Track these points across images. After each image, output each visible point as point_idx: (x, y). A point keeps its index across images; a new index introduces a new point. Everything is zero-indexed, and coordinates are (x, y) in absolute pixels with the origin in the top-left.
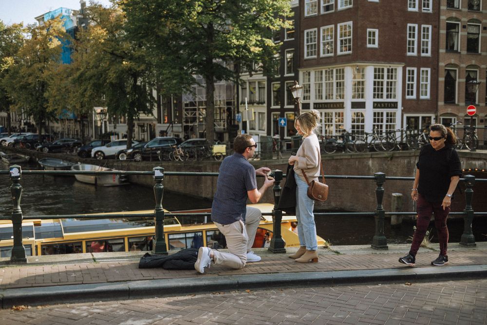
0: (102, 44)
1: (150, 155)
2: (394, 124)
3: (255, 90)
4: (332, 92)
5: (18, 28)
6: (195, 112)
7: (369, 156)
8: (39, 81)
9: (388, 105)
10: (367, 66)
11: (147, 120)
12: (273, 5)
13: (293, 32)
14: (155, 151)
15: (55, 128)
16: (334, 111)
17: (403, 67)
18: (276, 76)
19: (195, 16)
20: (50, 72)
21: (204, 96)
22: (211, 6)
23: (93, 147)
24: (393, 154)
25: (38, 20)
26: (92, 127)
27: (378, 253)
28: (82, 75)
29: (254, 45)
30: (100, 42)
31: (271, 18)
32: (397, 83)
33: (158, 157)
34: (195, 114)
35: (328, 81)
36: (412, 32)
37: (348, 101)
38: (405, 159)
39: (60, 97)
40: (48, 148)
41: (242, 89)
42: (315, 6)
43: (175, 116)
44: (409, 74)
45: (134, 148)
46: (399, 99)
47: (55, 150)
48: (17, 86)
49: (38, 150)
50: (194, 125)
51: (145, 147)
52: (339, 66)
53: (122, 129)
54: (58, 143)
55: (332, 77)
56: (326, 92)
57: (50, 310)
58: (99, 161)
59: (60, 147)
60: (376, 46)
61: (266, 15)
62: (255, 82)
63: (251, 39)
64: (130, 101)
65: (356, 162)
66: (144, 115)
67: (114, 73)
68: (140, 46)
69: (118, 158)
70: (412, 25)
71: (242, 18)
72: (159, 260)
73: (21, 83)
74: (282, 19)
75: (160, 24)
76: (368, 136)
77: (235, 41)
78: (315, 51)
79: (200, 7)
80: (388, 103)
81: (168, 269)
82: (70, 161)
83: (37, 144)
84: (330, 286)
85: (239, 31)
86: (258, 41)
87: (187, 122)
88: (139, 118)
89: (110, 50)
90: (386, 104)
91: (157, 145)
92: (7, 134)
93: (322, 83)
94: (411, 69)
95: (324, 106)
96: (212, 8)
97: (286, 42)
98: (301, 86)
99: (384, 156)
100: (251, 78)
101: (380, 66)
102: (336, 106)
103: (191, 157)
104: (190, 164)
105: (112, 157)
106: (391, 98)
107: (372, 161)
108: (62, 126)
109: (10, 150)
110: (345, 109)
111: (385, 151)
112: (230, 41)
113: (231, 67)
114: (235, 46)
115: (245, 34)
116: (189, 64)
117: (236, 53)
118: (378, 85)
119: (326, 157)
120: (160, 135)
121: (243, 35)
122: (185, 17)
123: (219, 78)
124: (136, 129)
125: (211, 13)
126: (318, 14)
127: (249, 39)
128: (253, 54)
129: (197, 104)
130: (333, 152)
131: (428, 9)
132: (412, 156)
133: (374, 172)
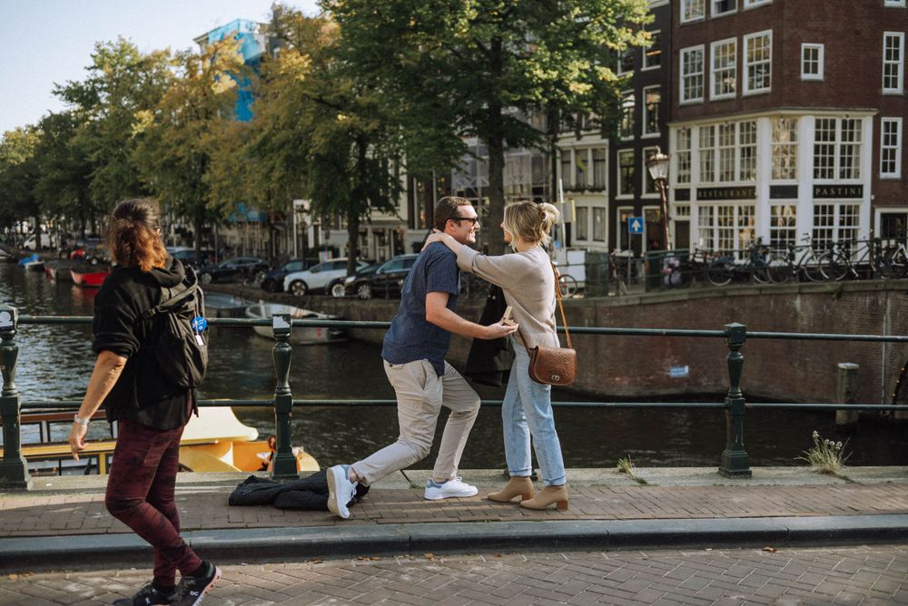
0: (302, 83)
1: (386, 288)
2: (856, 227)
3: (586, 165)
4: (733, 168)
5: (161, 58)
7: (797, 291)
8: (195, 153)
9: (843, 192)
10: (800, 115)
11: (388, 222)
12: (614, 2)
13: (658, 55)
14: (394, 281)
16: (736, 204)
17: (874, 117)
18: (625, 139)
19: (464, 27)
20: (214, 137)
21: (487, 177)
22: (497, 8)
23: (287, 272)
24: (841, 287)
25: (199, 43)
26: (292, 236)
27: (726, 485)
28: (266, 140)
29: (575, 80)
30: (297, 80)
31: (610, 27)
32: (861, 148)
35: (724, 147)
36: (893, 48)
37: (763, 183)
38: (866, 296)
39: (231, 181)
40: (212, 274)
41: (563, 163)
42: (701, 2)
44: (887, 130)
45: (359, 275)
46: (865, 179)
47: (223, 278)
48: (158, 163)
51: (378, 272)
52: (746, 116)
53: (340, 238)
54: (229, 266)
55: (733, 139)
56: (722, 168)
57: (30, 582)
58: (298, 297)
59: (231, 273)
60: (820, 76)
61: (600, 22)
62: (587, 150)
63: (570, 67)
64: (354, 187)
65: (769, 302)
66: (379, 214)
67: (322, 136)
68: (371, 87)
69: (331, 293)
70: (893, 34)
71: (554, 28)
72: (269, 490)
73: (165, 158)
74: (632, 29)
75: (404, 43)
77: (539, 73)
78: (700, 89)
79: (474, 10)
80: (843, 187)
81: (284, 508)
82: (247, 298)
84: (603, 550)
85: (549, 54)
86: (586, 71)
88: (369, 220)
89: (316, 95)
90: (840, 190)
91: (399, 270)
93: (713, 151)
94: (891, 120)
95: (718, 194)
96: (497, 11)
97: (646, 73)
99: (825, 290)
100: (579, 143)
101: (827, 114)
102: (741, 193)
105: (320, 291)
106: (849, 177)
107: (802, 300)
108: (239, 235)
110: (757, 200)
111: (827, 280)
112: (530, 72)
113: (542, 122)
114: (539, 81)
115: (559, 58)
116: (458, 116)
117: (543, 94)
118: (824, 153)
119: (711, 292)
120: (412, 249)
121: (556, 60)
122: (447, 29)
123: (514, 144)
124: (370, 239)
125: (495, 20)
126: (706, 18)
127: (567, 69)
128: (575, 97)
129: (480, 192)
130: (726, 283)
132: (880, 291)
133: (805, 322)
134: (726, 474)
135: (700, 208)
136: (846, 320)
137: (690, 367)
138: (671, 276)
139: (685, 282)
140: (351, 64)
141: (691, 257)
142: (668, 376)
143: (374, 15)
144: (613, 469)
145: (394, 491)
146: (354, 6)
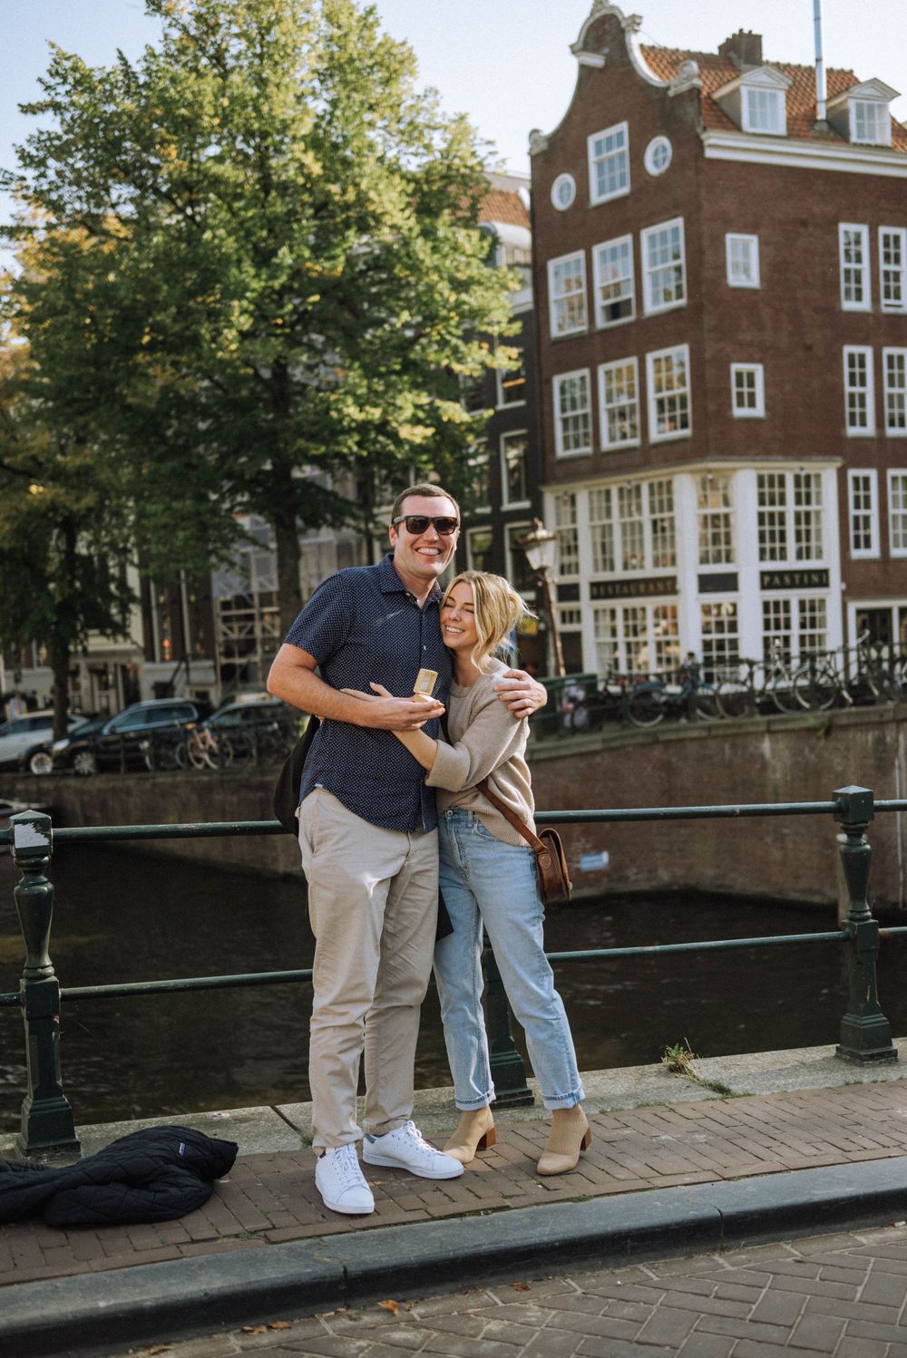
1: (121, 756)
2: (823, 631)
4: (642, 549)
6: (249, 624)
7: (763, 728)
9: (802, 579)
10: (735, 470)
11: (113, 653)
12: (459, 304)
13: (521, 383)
14: (133, 744)
16: (650, 603)
17: (839, 469)
18: (479, 511)
19: (232, 342)
21: (274, 576)
22: (280, 312)
24: (831, 719)
29: (409, 421)
31: (454, 341)
32: (823, 516)
33: (143, 759)
34: (251, 631)
35: (627, 519)
36: (857, 370)
37: (688, 571)
38: (867, 730)
42: (580, 307)
43: (195, 639)
44: (857, 488)
45: (73, 737)
46: (831, 561)
50: (249, 663)
51: (106, 731)
52: (656, 472)
53: (40, 681)
55: (639, 509)
56: (625, 551)
60: (759, 411)
61: (439, 333)
63: (399, 402)
64: (58, 599)
65: (724, 748)
66: (102, 640)
67: (6, 519)
68: (81, 442)
69: (28, 769)
70: (857, 350)
71: (371, 343)
74: (488, 343)
75: (132, 371)
76: (755, 668)
77: (352, 411)
78: (586, 435)
79: (246, 316)
80: (802, 573)
81: (66, 1226)
85: (365, 382)
86: (422, 408)
87: (228, 653)
88: (85, 650)
90: (797, 577)
91: (141, 726)
93: (610, 526)
94: (861, 473)
95: (621, 590)
96: (281, 317)
97: (503, 410)
98: (551, 535)
99: (806, 725)
101: (773, 467)
102: (656, 586)
103: (241, 755)
104: (238, 777)
105: (11, 766)
106: (808, 557)
107: (771, 742)
110: (680, 597)
111: (809, 710)
112: (339, 411)
113: (349, 490)
114: (353, 425)
115: (381, 388)
116: (224, 482)
117: (359, 444)
118: (772, 523)
119: (634, 736)
120: (152, 693)
121: (376, 392)
122: (205, 345)
123: (314, 522)
124: (84, 680)
125: (279, 331)
126: (590, 329)
127: (394, 405)
128: (407, 447)
129: (256, 600)
130: (657, 721)
131: (897, 302)
132: (888, 722)
133: (778, 776)
134: (853, 1058)
135: (596, 612)
136: (839, 768)
137: (611, 855)
138: (573, 716)
139: (595, 723)
140: (50, 404)
141: (601, 687)
142: (578, 870)
143: (86, 326)
144: (655, 1067)
145: (274, 1155)
146: (54, 312)
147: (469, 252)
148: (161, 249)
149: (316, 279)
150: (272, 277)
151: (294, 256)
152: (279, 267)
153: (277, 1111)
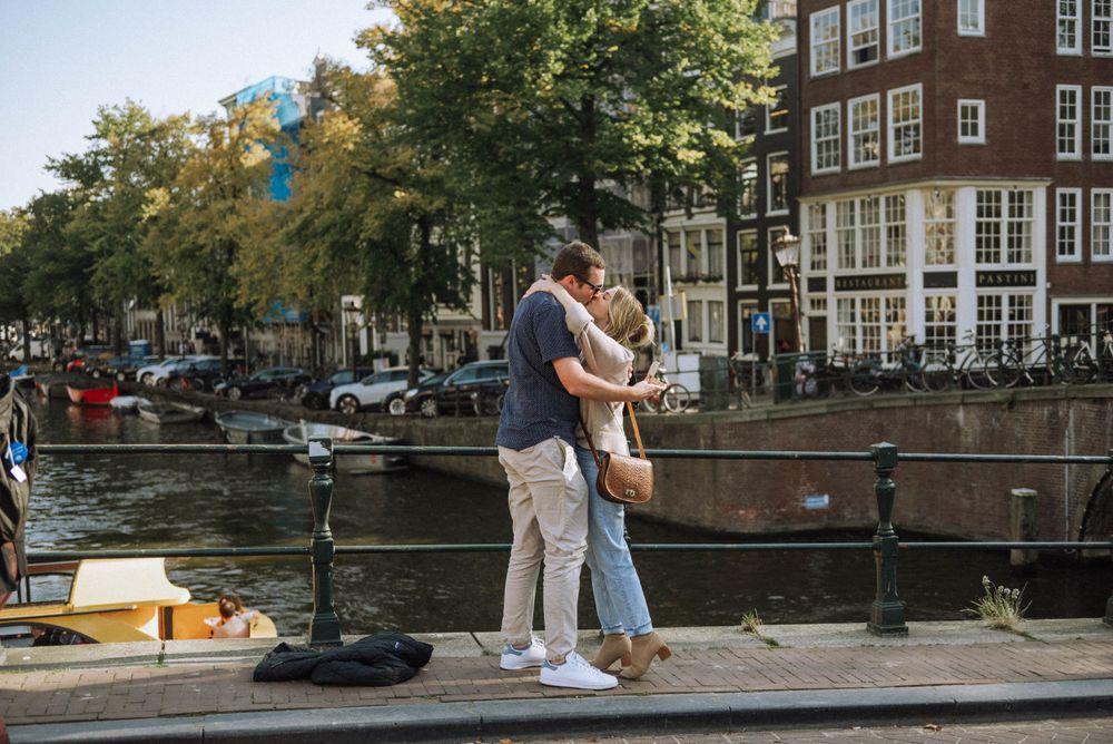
0: (350, 153)
1: (456, 403)
2: (1028, 322)
3: (700, 250)
4: (878, 251)
5: (179, 125)
7: (958, 401)
8: (221, 240)
9: (1012, 279)
10: (958, 187)
11: (458, 322)
12: (730, 52)
13: (784, 115)
14: (465, 394)
15: (262, 344)
16: (882, 295)
17: (1047, 188)
18: (746, 217)
19: (548, 83)
20: (243, 220)
22: (587, 60)
23: (334, 385)
24: (1013, 395)
25: (225, 105)
26: (340, 340)
27: (877, 645)
28: (306, 224)
29: (685, 146)
30: (345, 150)
31: (725, 82)
32: (1033, 226)
33: (473, 406)
35: (867, 226)
36: (1068, 105)
37: (915, 270)
38: (1043, 406)
39: (264, 274)
40: (240, 388)
41: (671, 247)
42: (835, 51)
44: (1064, 204)
45: (422, 388)
46: (1038, 263)
47: (255, 393)
48: (175, 252)
49: (218, 394)
51: (446, 383)
52: (893, 188)
53: (399, 342)
54: (262, 378)
55: (877, 216)
56: (864, 251)
58: (348, 416)
59: (265, 386)
60: (981, 138)
61: (713, 76)
62: (699, 231)
63: (677, 131)
65: (926, 416)
66: (448, 311)
67: (376, 217)
68: (435, 157)
69: (387, 410)
70: (1068, 88)
71: (658, 84)
72: (305, 661)
73: (184, 246)
74: (752, 84)
75: (475, 103)
77: (640, 138)
78: (836, 156)
79: (560, 63)
80: (1012, 273)
81: (322, 684)
82: (285, 417)
83: (218, 379)
84: (724, 732)
85: (651, 115)
86: (697, 136)
88: (435, 320)
89: (368, 168)
90: (1008, 276)
91: (472, 380)
92: (156, 360)
93: (853, 231)
94: (1068, 191)
95: (860, 283)
96: (588, 63)
97: (770, 136)
99: (994, 399)
100: (690, 223)
101: (990, 185)
102: (888, 281)
105: (374, 408)
106: (1019, 261)
107: (965, 412)
108: (275, 339)
109: (160, 394)
110: (908, 290)
111: (995, 387)
112: (629, 138)
113: (645, 198)
114: (641, 148)
115: (664, 120)
116: (542, 191)
117: (646, 164)
118: (988, 232)
119: (853, 403)
120: (487, 355)
121: (660, 122)
122: (527, 86)
123: (610, 225)
124: (436, 343)
125: (585, 74)
126: (842, 69)
127: (674, 133)
128: (684, 167)
130: (872, 392)
131: (1107, 48)
132: (1060, 399)
133: (970, 440)
134: (877, 631)
135: (839, 301)
136: (1020, 436)
137: (830, 496)
138: (804, 385)
139: (822, 391)
140: (410, 130)
141: (829, 361)
142: (803, 508)
143: (439, 69)
144: (735, 627)
145: (462, 659)
146: (414, 59)
147: (740, 10)
148: (496, 11)
149: (617, 33)
150: (582, 32)
151: (599, 15)
152: (588, 24)
153: (474, 636)
